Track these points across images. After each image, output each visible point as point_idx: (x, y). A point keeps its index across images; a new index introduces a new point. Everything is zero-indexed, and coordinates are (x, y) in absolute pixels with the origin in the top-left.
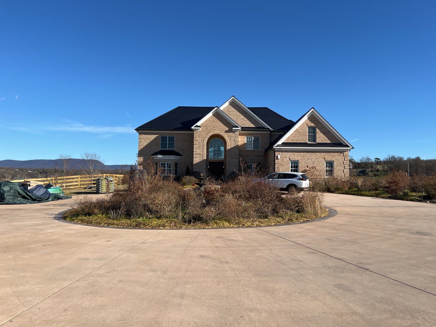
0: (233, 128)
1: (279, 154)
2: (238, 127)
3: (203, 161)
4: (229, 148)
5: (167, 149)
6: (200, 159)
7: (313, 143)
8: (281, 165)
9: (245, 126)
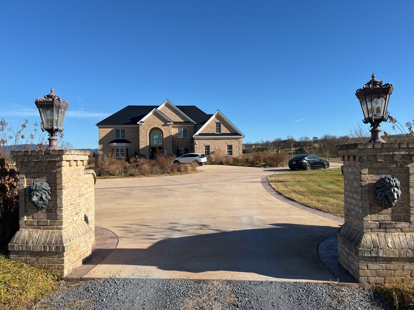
0: (168, 123)
1: (197, 141)
2: (171, 122)
4: (165, 137)
5: (120, 138)
6: (145, 146)
7: (219, 133)
8: (199, 149)
9: (176, 121)
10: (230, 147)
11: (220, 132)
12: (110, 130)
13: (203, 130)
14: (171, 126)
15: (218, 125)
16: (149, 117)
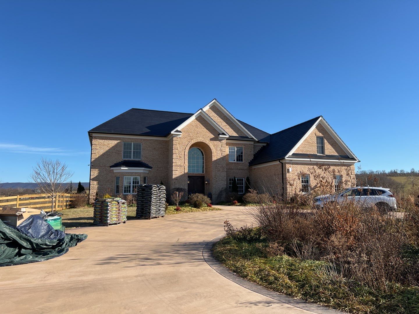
0: (220, 136)
1: (290, 167)
2: (225, 135)
3: (185, 174)
4: (215, 159)
5: (132, 159)
6: (181, 173)
7: (322, 155)
8: (293, 179)
12: (113, 143)
13: (299, 148)
14: (224, 141)
15: (320, 140)
16: (190, 124)
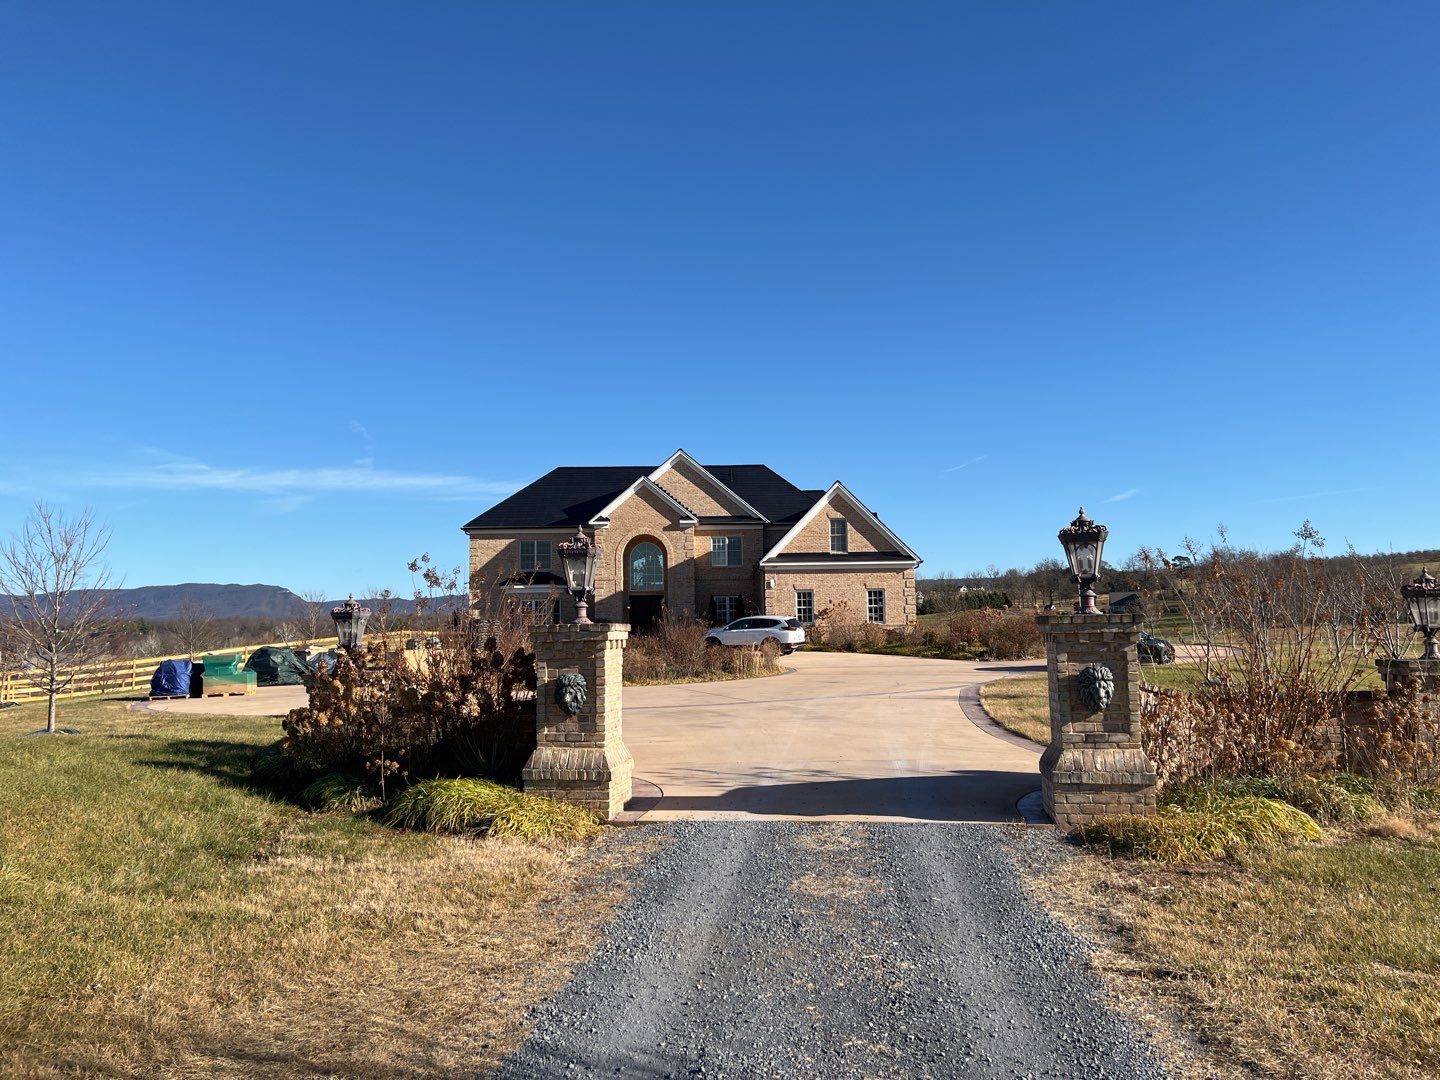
0: (681, 522)
1: (773, 578)
2: (692, 519)
3: (617, 595)
4: (674, 565)
5: (536, 570)
6: (610, 591)
7: (840, 553)
8: (779, 600)
9: (708, 515)
10: (877, 596)
11: (844, 548)
12: (503, 543)
13: (791, 543)
14: (691, 531)
15: (839, 528)
16: (626, 504)
